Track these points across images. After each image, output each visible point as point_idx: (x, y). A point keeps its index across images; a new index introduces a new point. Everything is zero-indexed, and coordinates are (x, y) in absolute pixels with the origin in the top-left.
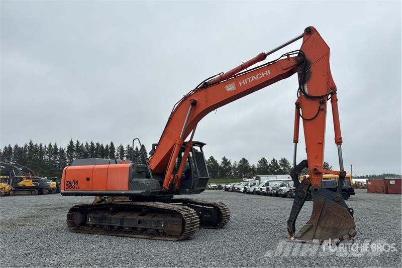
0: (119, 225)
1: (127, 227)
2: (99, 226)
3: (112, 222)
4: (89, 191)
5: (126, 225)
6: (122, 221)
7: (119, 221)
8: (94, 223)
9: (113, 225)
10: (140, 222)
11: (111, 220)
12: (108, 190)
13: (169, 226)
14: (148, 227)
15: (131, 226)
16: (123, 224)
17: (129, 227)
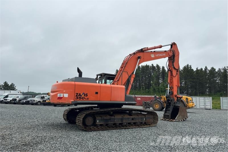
0: (120, 122)
1: (125, 123)
2: (105, 125)
3: (115, 121)
4: (97, 101)
5: (125, 122)
6: (122, 120)
7: (120, 120)
8: (101, 123)
9: (116, 123)
10: (133, 119)
11: (114, 120)
12: (112, 101)
13: (148, 119)
14: (137, 121)
15: (127, 122)
16: (123, 122)
17: (127, 123)
